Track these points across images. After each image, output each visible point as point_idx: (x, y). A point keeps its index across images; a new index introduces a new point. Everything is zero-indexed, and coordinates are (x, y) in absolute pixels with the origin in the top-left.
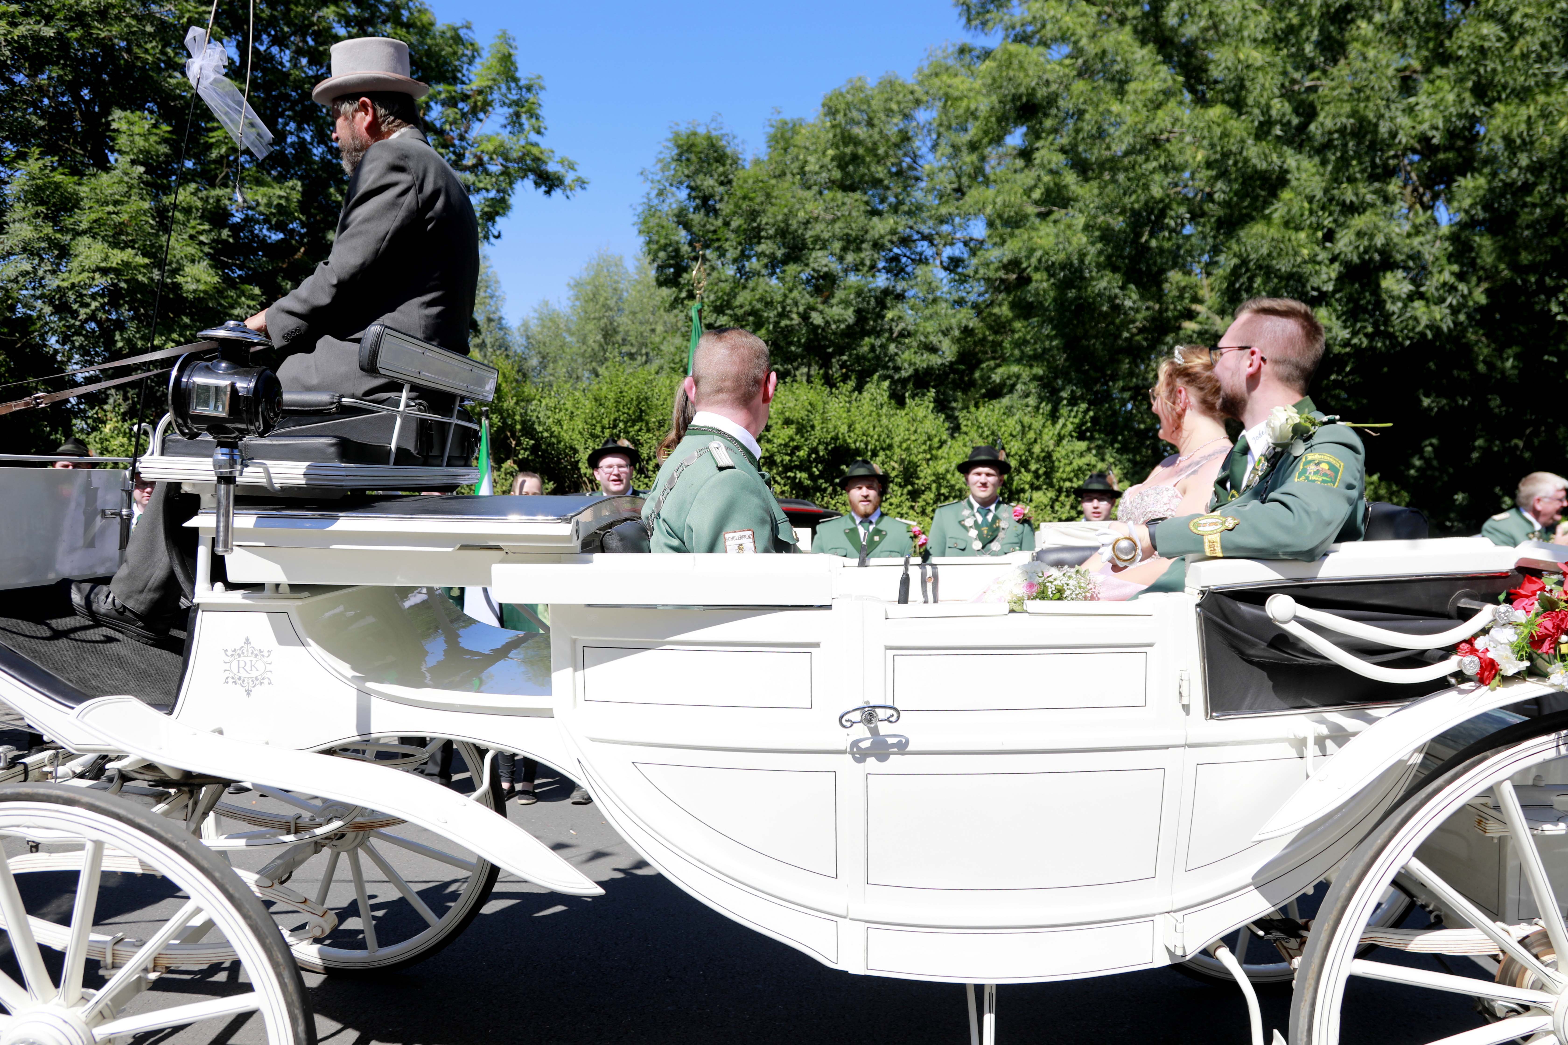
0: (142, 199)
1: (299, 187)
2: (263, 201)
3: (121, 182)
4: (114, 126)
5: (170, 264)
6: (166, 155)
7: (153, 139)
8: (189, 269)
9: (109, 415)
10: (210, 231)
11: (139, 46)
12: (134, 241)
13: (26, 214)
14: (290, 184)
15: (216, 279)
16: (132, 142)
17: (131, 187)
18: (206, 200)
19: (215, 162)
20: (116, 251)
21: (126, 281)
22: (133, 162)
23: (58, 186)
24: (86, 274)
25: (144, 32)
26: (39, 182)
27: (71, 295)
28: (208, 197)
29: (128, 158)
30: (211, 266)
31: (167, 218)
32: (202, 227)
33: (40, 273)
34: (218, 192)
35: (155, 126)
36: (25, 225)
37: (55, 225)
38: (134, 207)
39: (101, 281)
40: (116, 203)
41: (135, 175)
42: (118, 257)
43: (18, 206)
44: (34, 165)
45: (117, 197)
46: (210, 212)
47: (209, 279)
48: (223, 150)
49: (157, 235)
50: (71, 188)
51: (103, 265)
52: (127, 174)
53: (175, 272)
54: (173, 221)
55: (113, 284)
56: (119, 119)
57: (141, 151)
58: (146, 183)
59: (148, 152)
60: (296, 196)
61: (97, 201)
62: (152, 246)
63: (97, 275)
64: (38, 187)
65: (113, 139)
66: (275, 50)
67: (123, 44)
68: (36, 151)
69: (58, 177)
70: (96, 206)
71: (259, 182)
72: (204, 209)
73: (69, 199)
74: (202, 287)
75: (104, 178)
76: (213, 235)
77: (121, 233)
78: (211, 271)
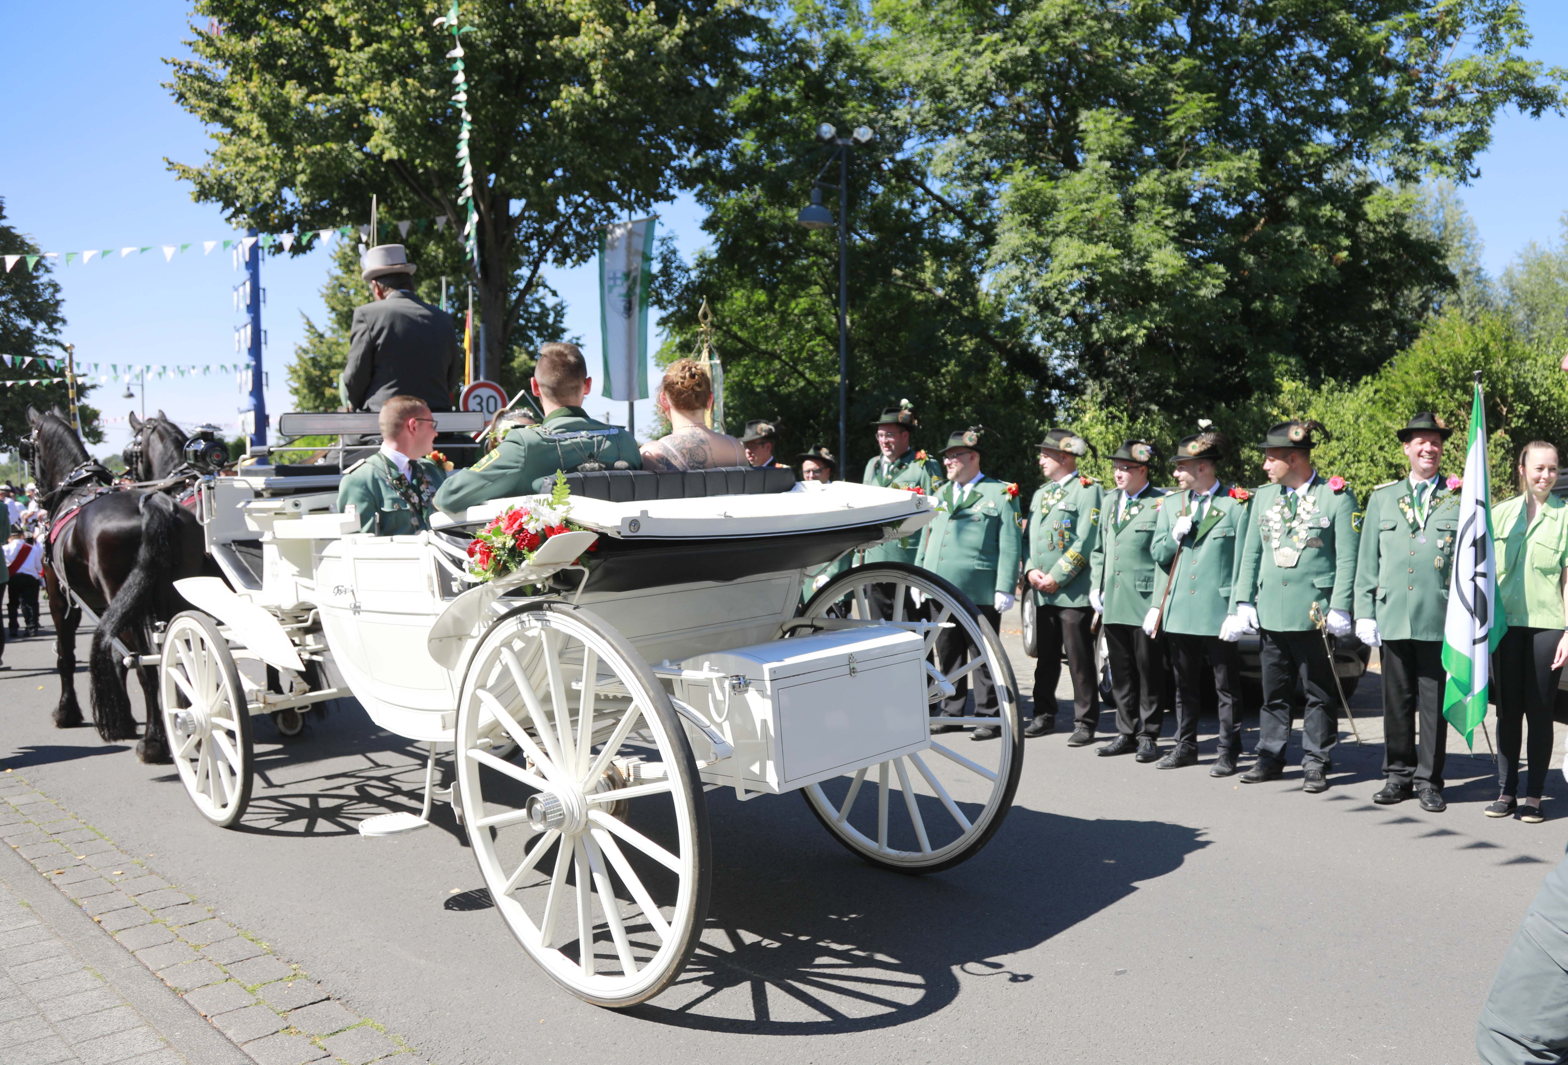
0: (1111, 193)
1: (1257, 156)
2: (1223, 175)
3: (1092, 179)
4: (1082, 127)
5: (1138, 252)
6: (1130, 146)
7: (1118, 132)
8: (1157, 255)
9: (1089, 405)
10: (1174, 214)
11: (1100, 44)
12: (1105, 235)
13: (1013, 224)
14: (1248, 153)
15: (1183, 262)
16: (1099, 139)
17: (1100, 183)
18: (1168, 184)
19: (1175, 144)
20: (1091, 246)
21: (1101, 274)
22: (1101, 158)
23: (1038, 193)
24: (1066, 272)
25: (1102, 30)
26: (1023, 192)
27: (1054, 293)
28: (1169, 182)
29: (1096, 156)
30: (1177, 249)
31: (1133, 207)
32: (1166, 212)
33: (1027, 276)
34: (1179, 174)
35: (1118, 120)
36: (1013, 234)
37: (1038, 229)
38: (1105, 202)
39: (1079, 277)
40: (1088, 200)
41: (1103, 171)
42: (1093, 251)
43: (1007, 217)
44: (1018, 177)
45: (1089, 194)
46: (1173, 195)
47: (1175, 262)
48: (1182, 131)
49: (1125, 226)
50: (1049, 192)
51: (1080, 261)
52: (1095, 171)
53: (1143, 259)
54: (1139, 210)
55: (1090, 279)
56: (1086, 119)
57: (1107, 147)
58: (1113, 177)
59: (1113, 146)
60: (1255, 165)
61: (1072, 201)
62: (1122, 237)
63: (1075, 272)
64: (1023, 197)
65: (1081, 140)
66: (1223, 18)
67: (1085, 47)
68: (1019, 163)
69: (1038, 185)
70: (1071, 206)
71: (1218, 158)
72: (1167, 194)
73: (1047, 204)
74: (1170, 271)
75: (1077, 178)
76: (1178, 218)
77: (1094, 228)
78: (1178, 254)
